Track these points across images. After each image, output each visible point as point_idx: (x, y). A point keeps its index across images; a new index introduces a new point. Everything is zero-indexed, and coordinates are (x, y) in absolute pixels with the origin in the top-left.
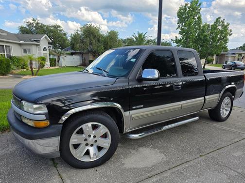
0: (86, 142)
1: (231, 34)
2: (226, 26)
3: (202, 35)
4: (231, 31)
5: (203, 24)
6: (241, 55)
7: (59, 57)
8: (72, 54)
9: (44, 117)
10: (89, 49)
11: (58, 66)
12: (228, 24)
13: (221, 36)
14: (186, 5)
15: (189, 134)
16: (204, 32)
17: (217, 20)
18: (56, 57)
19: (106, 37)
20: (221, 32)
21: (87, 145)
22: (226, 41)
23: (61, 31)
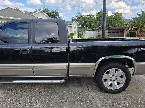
18: (81, 33)
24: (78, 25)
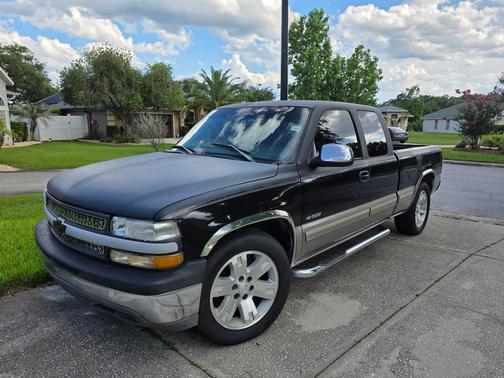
0: (236, 291)
1: (381, 78)
2: (372, 63)
3: (334, 78)
4: (381, 72)
5: (334, 56)
6: (396, 116)
7: (34, 119)
8: (64, 112)
9: (174, 247)
10: (108, 101)
11: (33, 139)
12: (376, 60)
13: (364, 81)
14: (302, 19)
15: (378, 262)
16: (336, 73)
17: (357, 50)
18: (26, 120)
19: (146, 77)
20: (365, 73)
21: (237, 296)
22: (374, 90)
23: (29, 59)
24: (8, 88)
